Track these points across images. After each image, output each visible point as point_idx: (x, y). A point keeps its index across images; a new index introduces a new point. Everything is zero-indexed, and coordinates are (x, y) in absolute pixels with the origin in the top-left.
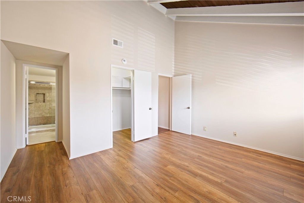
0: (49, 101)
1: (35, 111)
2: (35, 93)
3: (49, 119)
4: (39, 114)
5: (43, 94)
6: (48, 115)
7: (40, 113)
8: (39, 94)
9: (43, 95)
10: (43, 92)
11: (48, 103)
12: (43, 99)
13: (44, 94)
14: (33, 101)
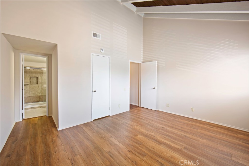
0: (41, 83)
1: (30, 91)
2: (30, 77)
3: (41, 98)
4: (33, 94)
5: (36, 77)
6: (41, 95)
7: (34, 93)
8: (33, 77)
9: (36, 78)
10: (36, 75)
11: (41, 85)
12: (36, 82)
13: (37, 77)
14: (28, 83)
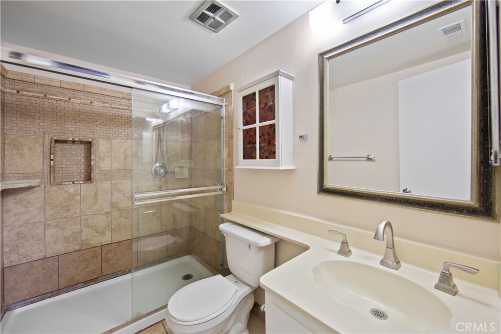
0: (109, 175)
1: (46, 226)
2: (47, 142)
3: (110, 255)
4: (66, 239)
5: (81, 142)
6: (107, 239)
7: (68, 232)
8: (65, 142)
9: (82, 147)
10: (84, 133)
11: (107, 185)
12: (82, 168)
13: (89, 144)
14: (34, 175)
